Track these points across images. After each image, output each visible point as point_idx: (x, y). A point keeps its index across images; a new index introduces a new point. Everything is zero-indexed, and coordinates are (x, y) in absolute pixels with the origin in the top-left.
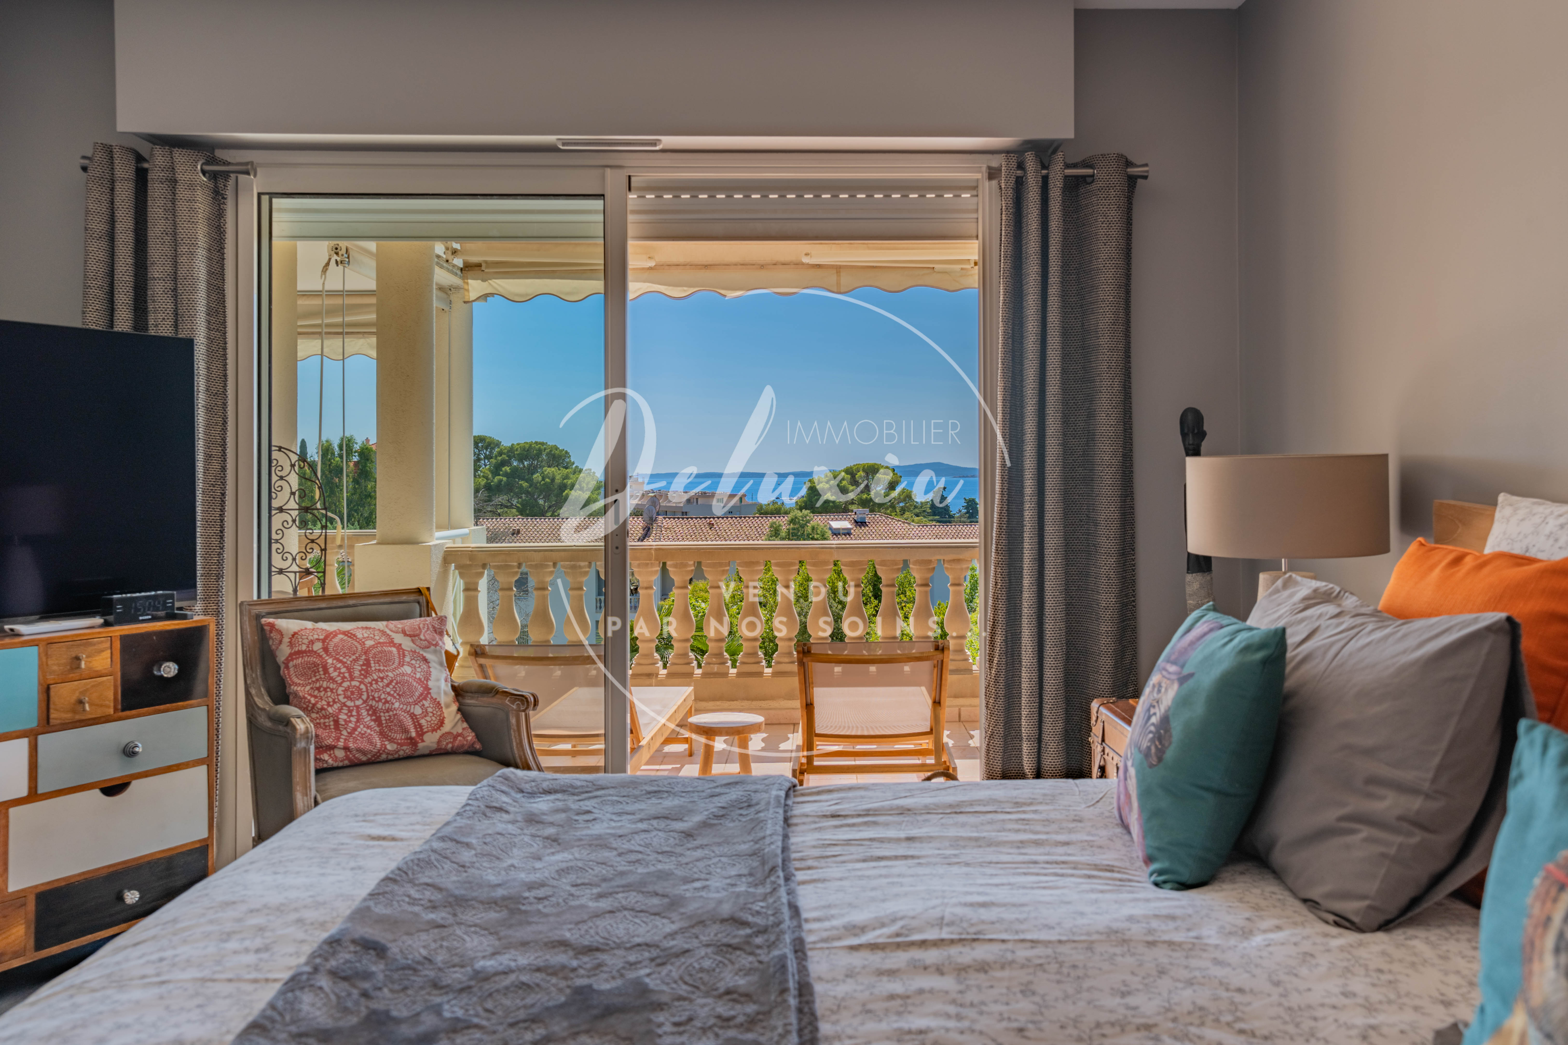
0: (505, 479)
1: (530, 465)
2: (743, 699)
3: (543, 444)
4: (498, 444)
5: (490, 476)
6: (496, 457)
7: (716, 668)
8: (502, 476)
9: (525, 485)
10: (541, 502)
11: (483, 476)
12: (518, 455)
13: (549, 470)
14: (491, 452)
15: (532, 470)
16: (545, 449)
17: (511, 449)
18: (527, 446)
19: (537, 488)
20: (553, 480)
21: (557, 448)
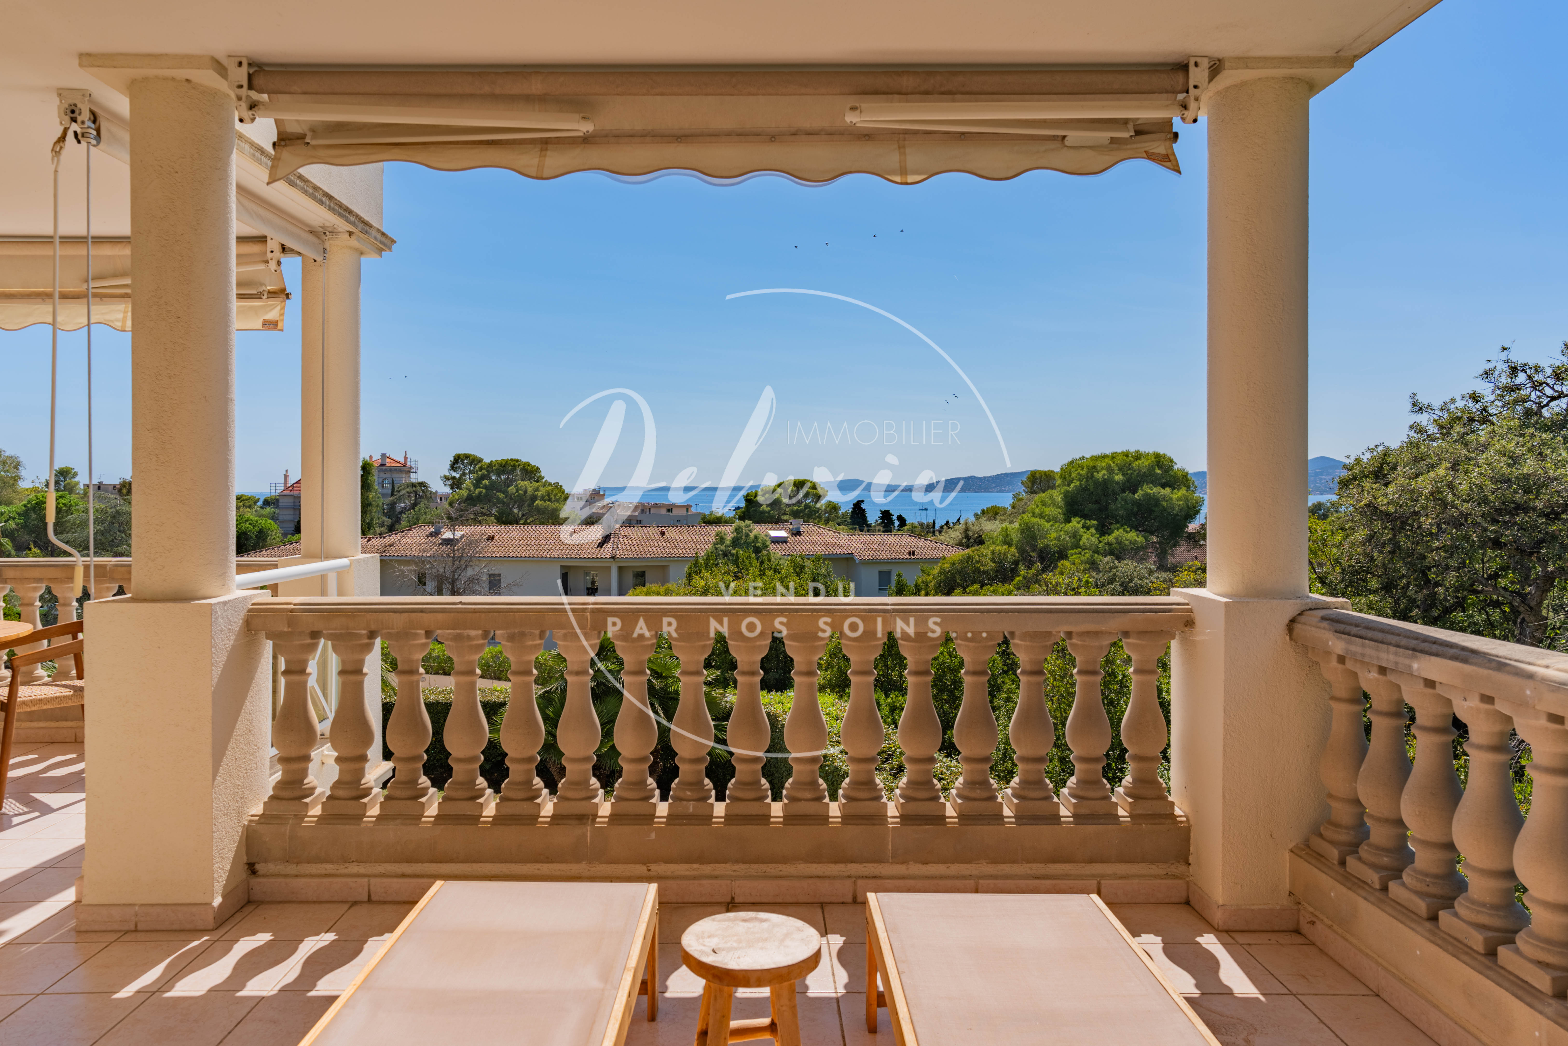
0: (484, 491)
1: (506, 479)
2: (737, 861)
3: (517, 461)
4: (480, 461)
5: (472, 488)
6: (477, 471)
7: (691, 807)
8: (483, 488)
9: (501, 496)
10: (515, 511)
11: (467, 489)
12: (496, 470)
13: (522, 484)
14: (474, 468)
15: (508, 483)
16: (519, 465)
17: (490, 465)
18: (504, 463)
19: (511, 499)
20: (525, 492)
21: (529, 465)
